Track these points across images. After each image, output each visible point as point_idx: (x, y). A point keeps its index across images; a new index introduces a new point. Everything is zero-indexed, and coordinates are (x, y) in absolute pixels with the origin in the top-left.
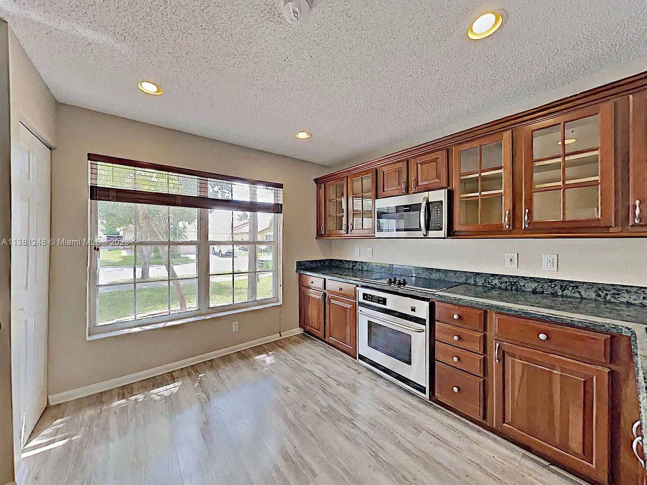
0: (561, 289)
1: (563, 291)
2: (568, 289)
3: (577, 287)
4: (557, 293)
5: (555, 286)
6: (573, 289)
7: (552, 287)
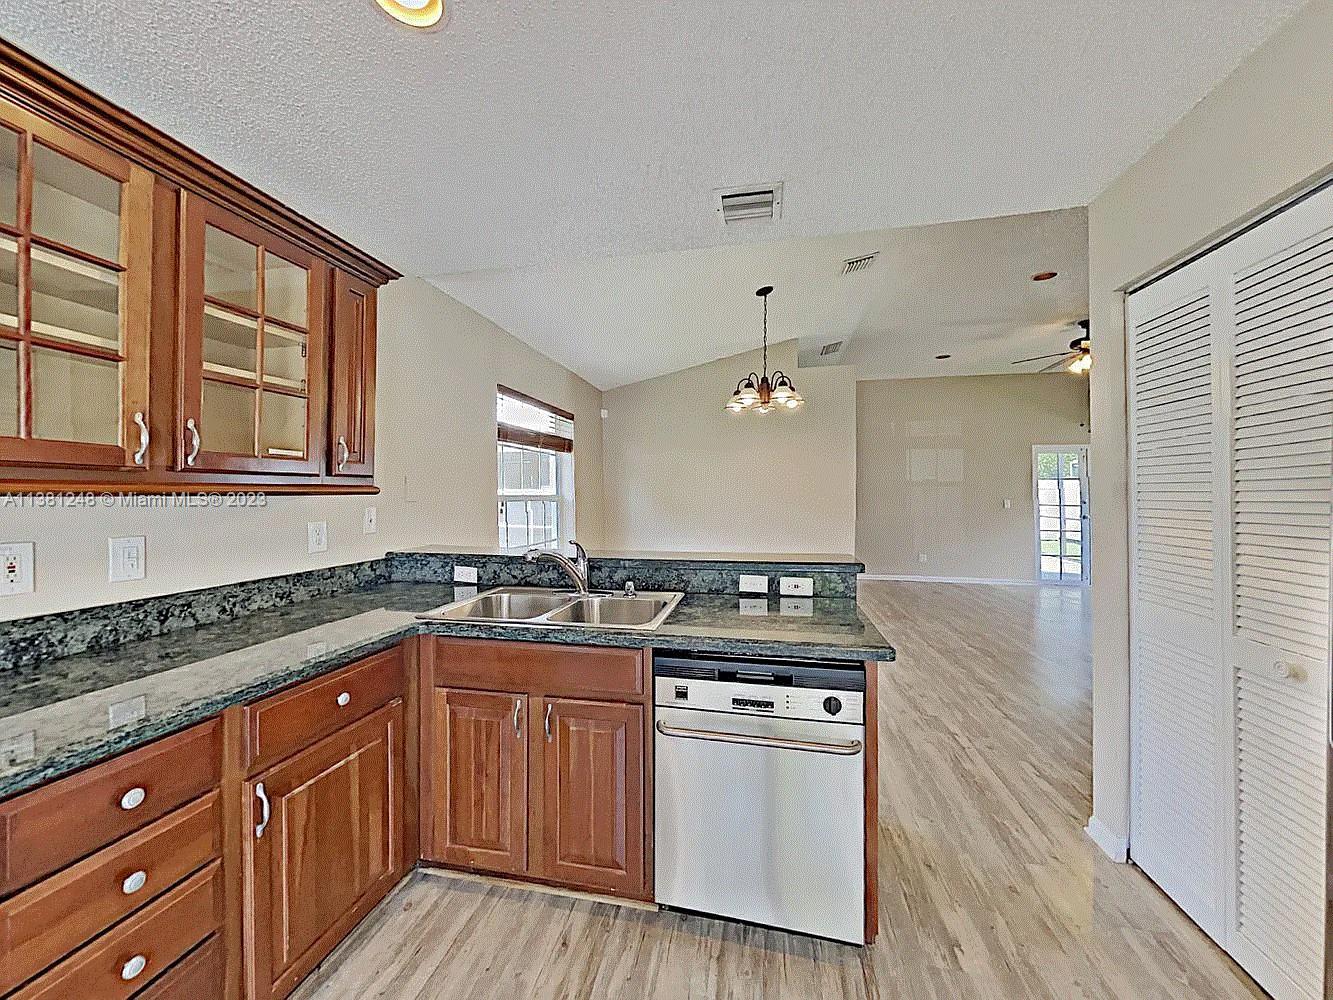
0: (158, 619)
1: (162, 622)
2: (173, 615)
3: (189, 605)
4: (150, 631)
5: (146, 616)
6: (181, 612)
7: (139, 621)
